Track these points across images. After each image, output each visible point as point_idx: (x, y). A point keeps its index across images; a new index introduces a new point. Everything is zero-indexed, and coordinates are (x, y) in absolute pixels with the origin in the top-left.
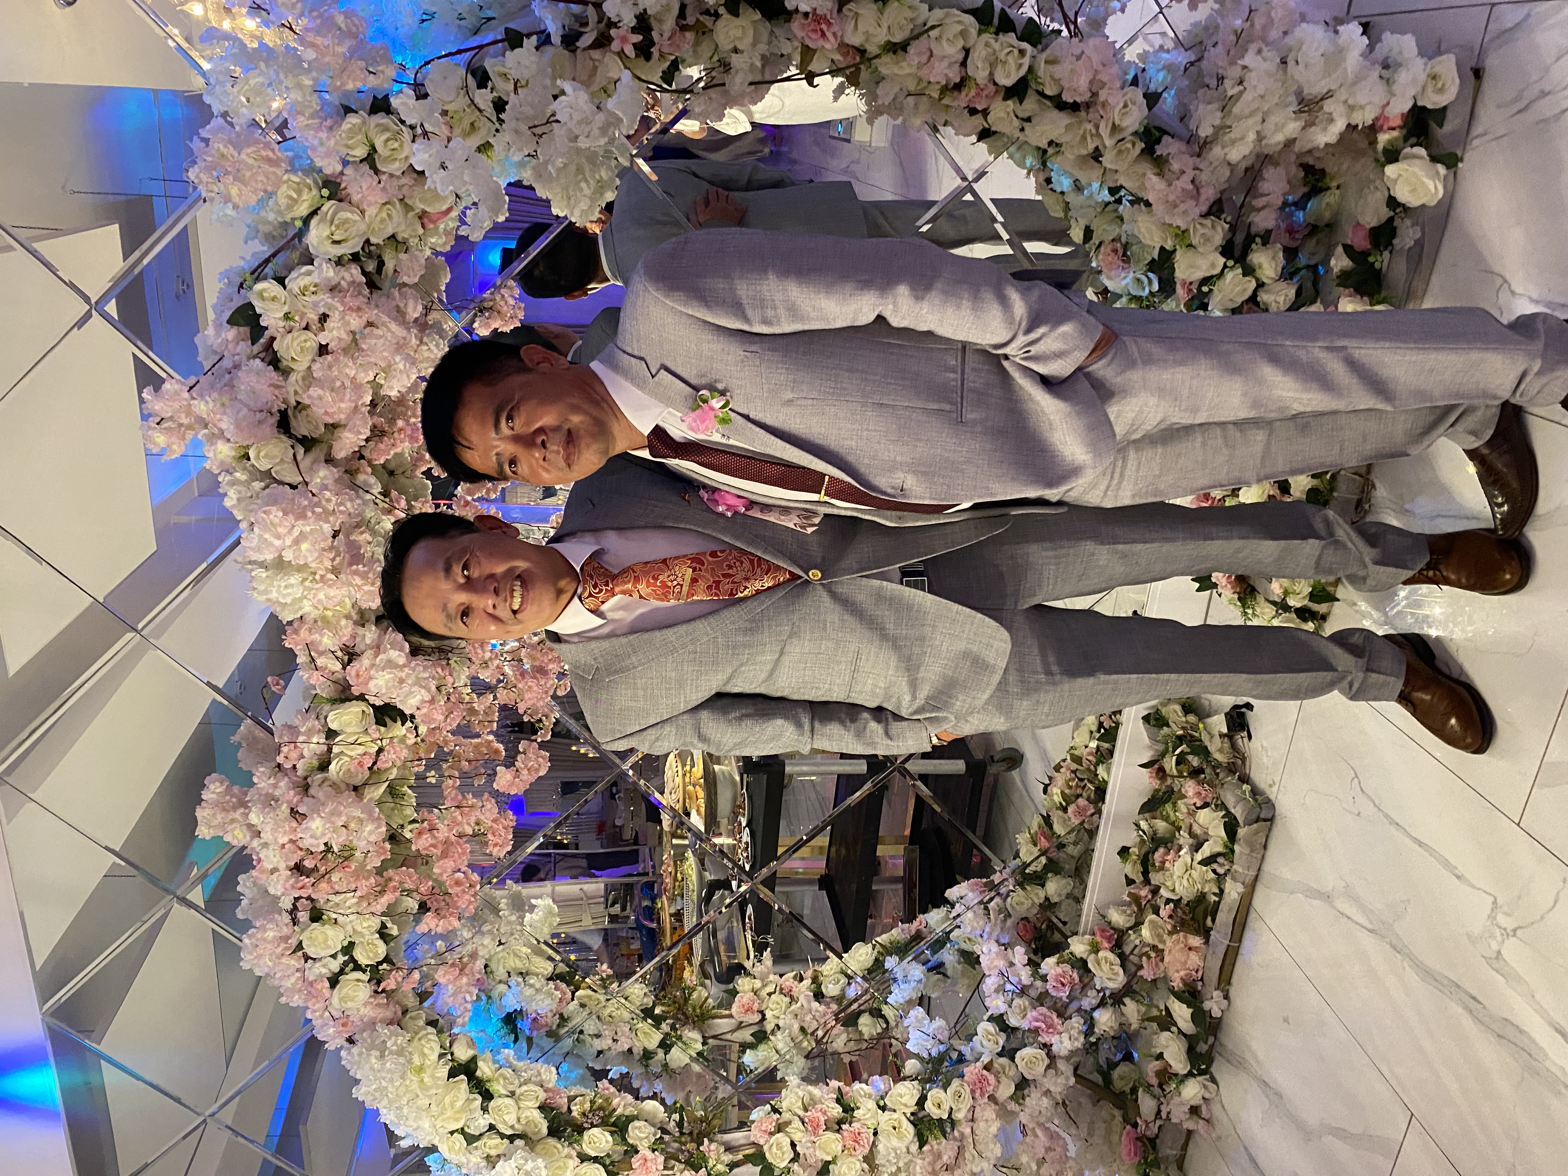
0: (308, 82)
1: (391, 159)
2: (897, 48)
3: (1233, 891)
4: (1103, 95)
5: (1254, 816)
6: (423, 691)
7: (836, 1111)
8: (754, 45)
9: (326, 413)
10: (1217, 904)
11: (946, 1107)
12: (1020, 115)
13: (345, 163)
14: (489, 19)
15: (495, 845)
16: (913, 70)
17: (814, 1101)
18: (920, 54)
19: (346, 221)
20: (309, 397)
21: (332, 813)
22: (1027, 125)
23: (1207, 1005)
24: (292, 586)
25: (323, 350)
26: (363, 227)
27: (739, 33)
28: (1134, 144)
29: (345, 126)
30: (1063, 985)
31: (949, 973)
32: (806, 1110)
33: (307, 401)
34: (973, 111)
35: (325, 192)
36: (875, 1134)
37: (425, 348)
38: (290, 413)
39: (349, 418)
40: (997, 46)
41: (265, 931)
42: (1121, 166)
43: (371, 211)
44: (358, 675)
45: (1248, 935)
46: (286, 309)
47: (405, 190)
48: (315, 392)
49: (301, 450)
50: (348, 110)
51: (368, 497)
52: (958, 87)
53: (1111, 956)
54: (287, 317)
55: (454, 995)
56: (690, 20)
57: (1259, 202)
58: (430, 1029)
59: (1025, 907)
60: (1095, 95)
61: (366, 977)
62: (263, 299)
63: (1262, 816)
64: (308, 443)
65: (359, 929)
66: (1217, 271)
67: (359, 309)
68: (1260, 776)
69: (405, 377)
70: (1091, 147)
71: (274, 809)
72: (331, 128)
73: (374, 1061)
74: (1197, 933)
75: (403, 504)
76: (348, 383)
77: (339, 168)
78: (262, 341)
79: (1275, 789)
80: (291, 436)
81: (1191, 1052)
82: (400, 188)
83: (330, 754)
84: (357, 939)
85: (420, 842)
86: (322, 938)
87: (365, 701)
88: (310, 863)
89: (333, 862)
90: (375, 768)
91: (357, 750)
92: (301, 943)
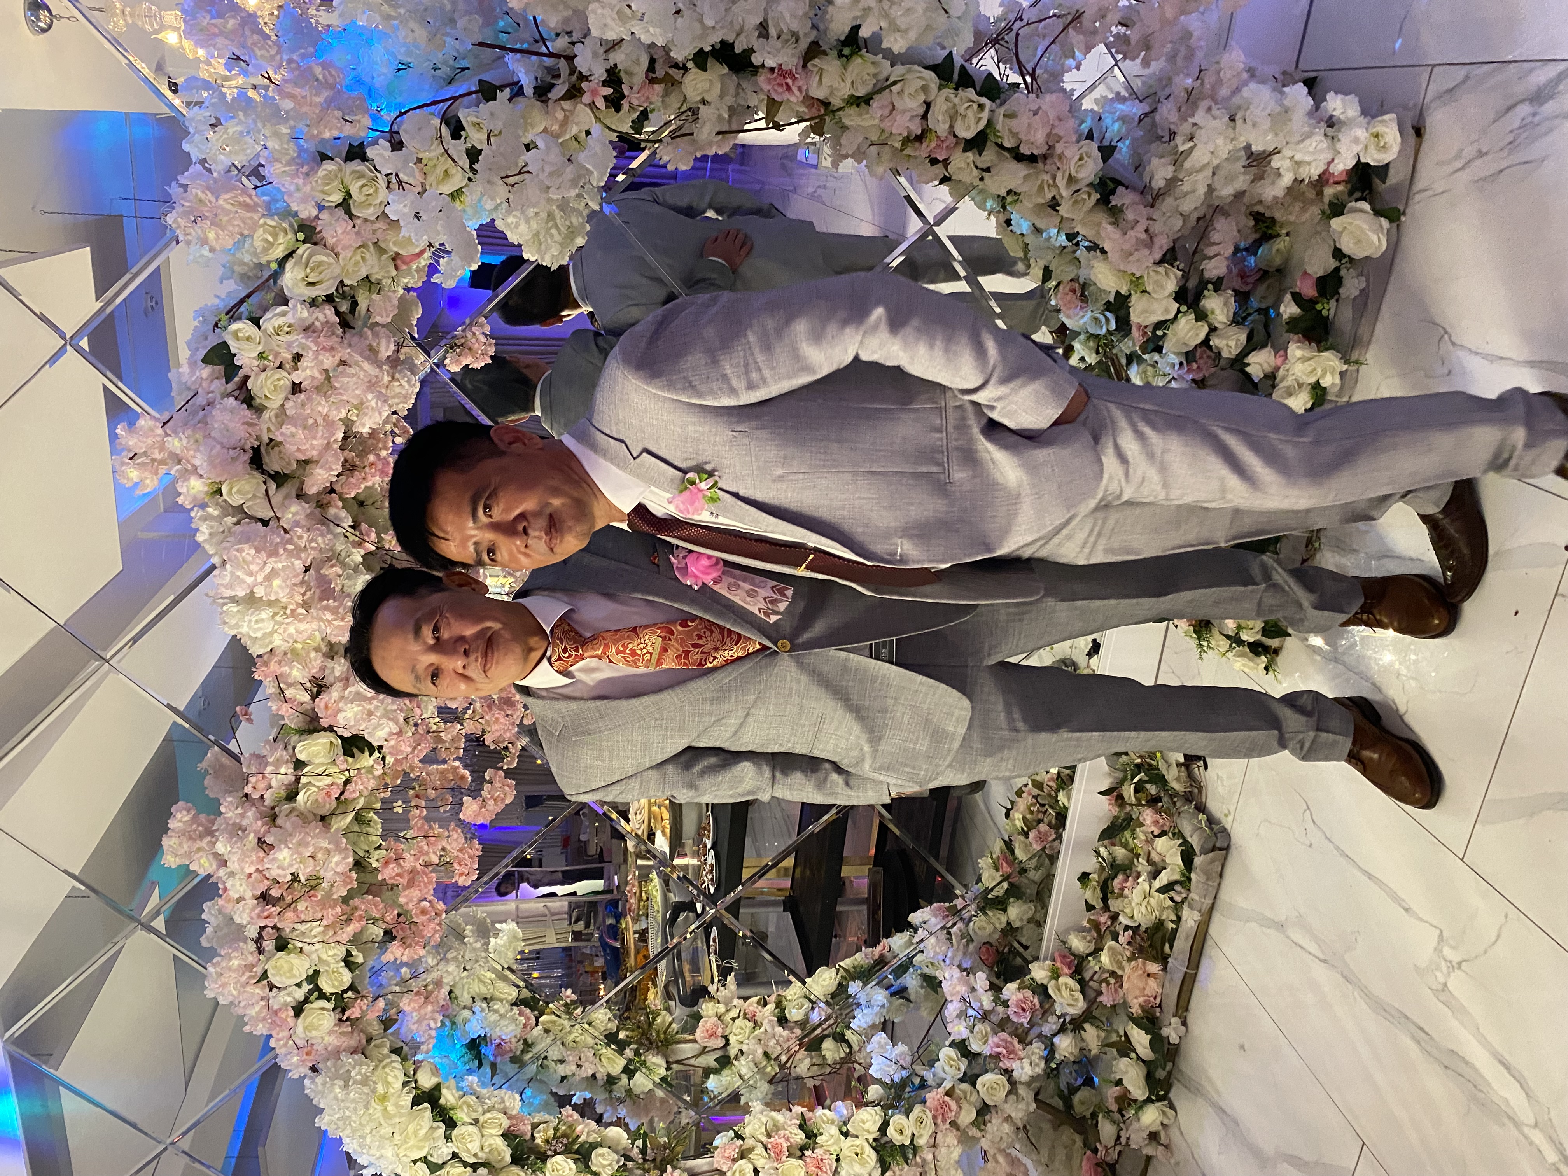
0: (285, 130)
1: (365, 205)
2: (861, 102)
3: (1190, 918)
4: (1059, 148)
5: (1210, 846)
6: (391, 723)
7: (799, 1137)
8: (721, 97)
9: (299, 450)
10: (1175, 931)
11: (908, 1133)
12: (980, 165)
13: (321, 208)
14: (463, 69)
15: (462, 874)
16: (877, 121)
17: (777, 1127)
18: (882, 107)
19: (321, 263)
20: (282, 434)
21: (300, 844)
22: (985, 174)
23: (1165, 1032)
24: (262, 620)
25: (296, 388)
26: (337, 271)
27: (707, 86)
28: (1089, 196)
29: (321, 173)
30: (1024, 1010)
31: (912, 998)
32: (769, 1136)
33: (280, 439)
34: (934, 161)
35: (301, 236)
36: (838, 1160)
37: (397, 384)
38: (262, 449)
39: (321, 455)
40: (956, 100)
41: (230, 959)
42: (1078, 215)
43: (345, 254)
44: (326, 707)
45: (1205, 963)
46: (260, 348)
47: (379, 235)
48: (288, 429)
49: (273, 486)
50: (324, 157)
51: (339, 530)
52: (920, 138)
53: (1071, 982)
54: (261, 356)
55: (419, 1022)
56: (660, 73)
57: (1211, 251)
58: (394, 1057)
59: (988, 931)
60: (1051, 147)
61: (330, 1006)
62: (238, 339)
63: (1218, 845)
64: (280, 479)
65: (324, 957)
66: (1171, 316)
67: (332, 348)
68: (1214, 805)
69: (377, 414)
70: (1049, 196)
71: (242, 839)
72: (307, 174)
73: (338, 1090)
74: (1155, 959)
75: (373, 536)
76: (320, 421)
77: (315, 212)
78: (236, 379)
79: (1230, 818)
80: (263, 472)
81: (1150, 1079)
82: (374, 232)
83: (299, 784)
84: (321, 967)
85: (386, 872)
86: (287, 967)
87: (333, 732)
88: (275, 893)
89: (298, 891)
90: (342, 799)
91: (326, 780)
92: (266, 972)
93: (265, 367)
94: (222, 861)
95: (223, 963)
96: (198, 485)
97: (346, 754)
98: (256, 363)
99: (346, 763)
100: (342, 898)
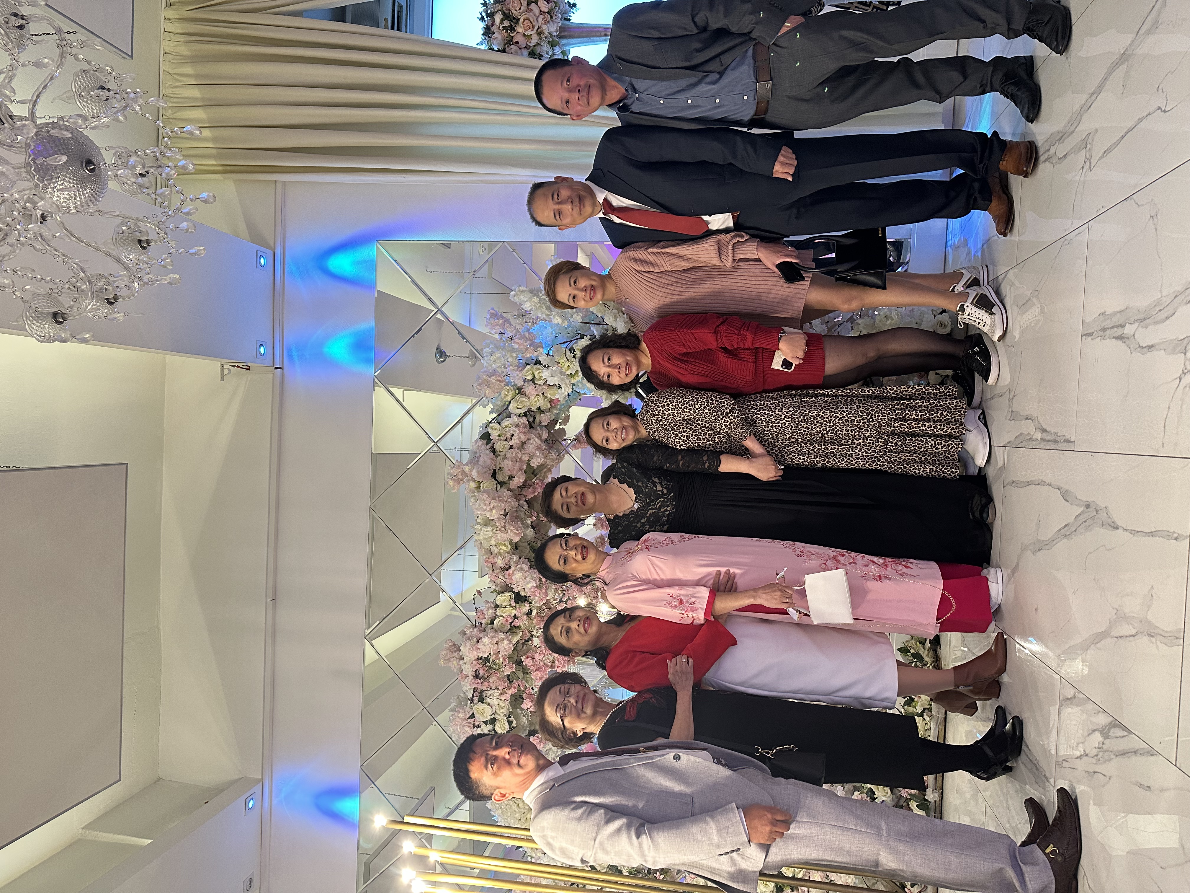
0: (515, 355)
1: (540, 380)
9: (509, 472)
13: (525, 382)
19: (523, 401)
20: (504, 465)
24: (489, 532)
25: (511, 447)
26: (528, 404)
29: (526, 369)
33: (503, 467)
35: (517, 392)
38: (497, 471)
39: (517, 474)
41: (459, 712)
43: (532, 398)
44: (509, 576)
46: (499, 432)
47: (544, 391)
48: (506, 462)
49: (499, 486)
50: (527, 364)
51: (522, 509)
54: (499, 436)
62: (493, 430)
64: (502, 484)
65: (498, 712)
67: (524, 433)
72: (521, 370)
76: (518, 460)
77: (522, 383)
80: (496, 480)
82: (543, 389)
83: (496, 616)
84: (497, 717)
85: (527, 662)
86: (482, 711)
87: (511, 590)
88: (481, 672)
89: (491, 672)
90: (512, 625)
91: (507, 613)
92: (473, 713)
93: (500, 440)
94: (462, 658)
95: (456, 714)
96: (473, 485)
97: (515, 602)
98: (497, 438)
99: (515, 606)
100: (508, 676)
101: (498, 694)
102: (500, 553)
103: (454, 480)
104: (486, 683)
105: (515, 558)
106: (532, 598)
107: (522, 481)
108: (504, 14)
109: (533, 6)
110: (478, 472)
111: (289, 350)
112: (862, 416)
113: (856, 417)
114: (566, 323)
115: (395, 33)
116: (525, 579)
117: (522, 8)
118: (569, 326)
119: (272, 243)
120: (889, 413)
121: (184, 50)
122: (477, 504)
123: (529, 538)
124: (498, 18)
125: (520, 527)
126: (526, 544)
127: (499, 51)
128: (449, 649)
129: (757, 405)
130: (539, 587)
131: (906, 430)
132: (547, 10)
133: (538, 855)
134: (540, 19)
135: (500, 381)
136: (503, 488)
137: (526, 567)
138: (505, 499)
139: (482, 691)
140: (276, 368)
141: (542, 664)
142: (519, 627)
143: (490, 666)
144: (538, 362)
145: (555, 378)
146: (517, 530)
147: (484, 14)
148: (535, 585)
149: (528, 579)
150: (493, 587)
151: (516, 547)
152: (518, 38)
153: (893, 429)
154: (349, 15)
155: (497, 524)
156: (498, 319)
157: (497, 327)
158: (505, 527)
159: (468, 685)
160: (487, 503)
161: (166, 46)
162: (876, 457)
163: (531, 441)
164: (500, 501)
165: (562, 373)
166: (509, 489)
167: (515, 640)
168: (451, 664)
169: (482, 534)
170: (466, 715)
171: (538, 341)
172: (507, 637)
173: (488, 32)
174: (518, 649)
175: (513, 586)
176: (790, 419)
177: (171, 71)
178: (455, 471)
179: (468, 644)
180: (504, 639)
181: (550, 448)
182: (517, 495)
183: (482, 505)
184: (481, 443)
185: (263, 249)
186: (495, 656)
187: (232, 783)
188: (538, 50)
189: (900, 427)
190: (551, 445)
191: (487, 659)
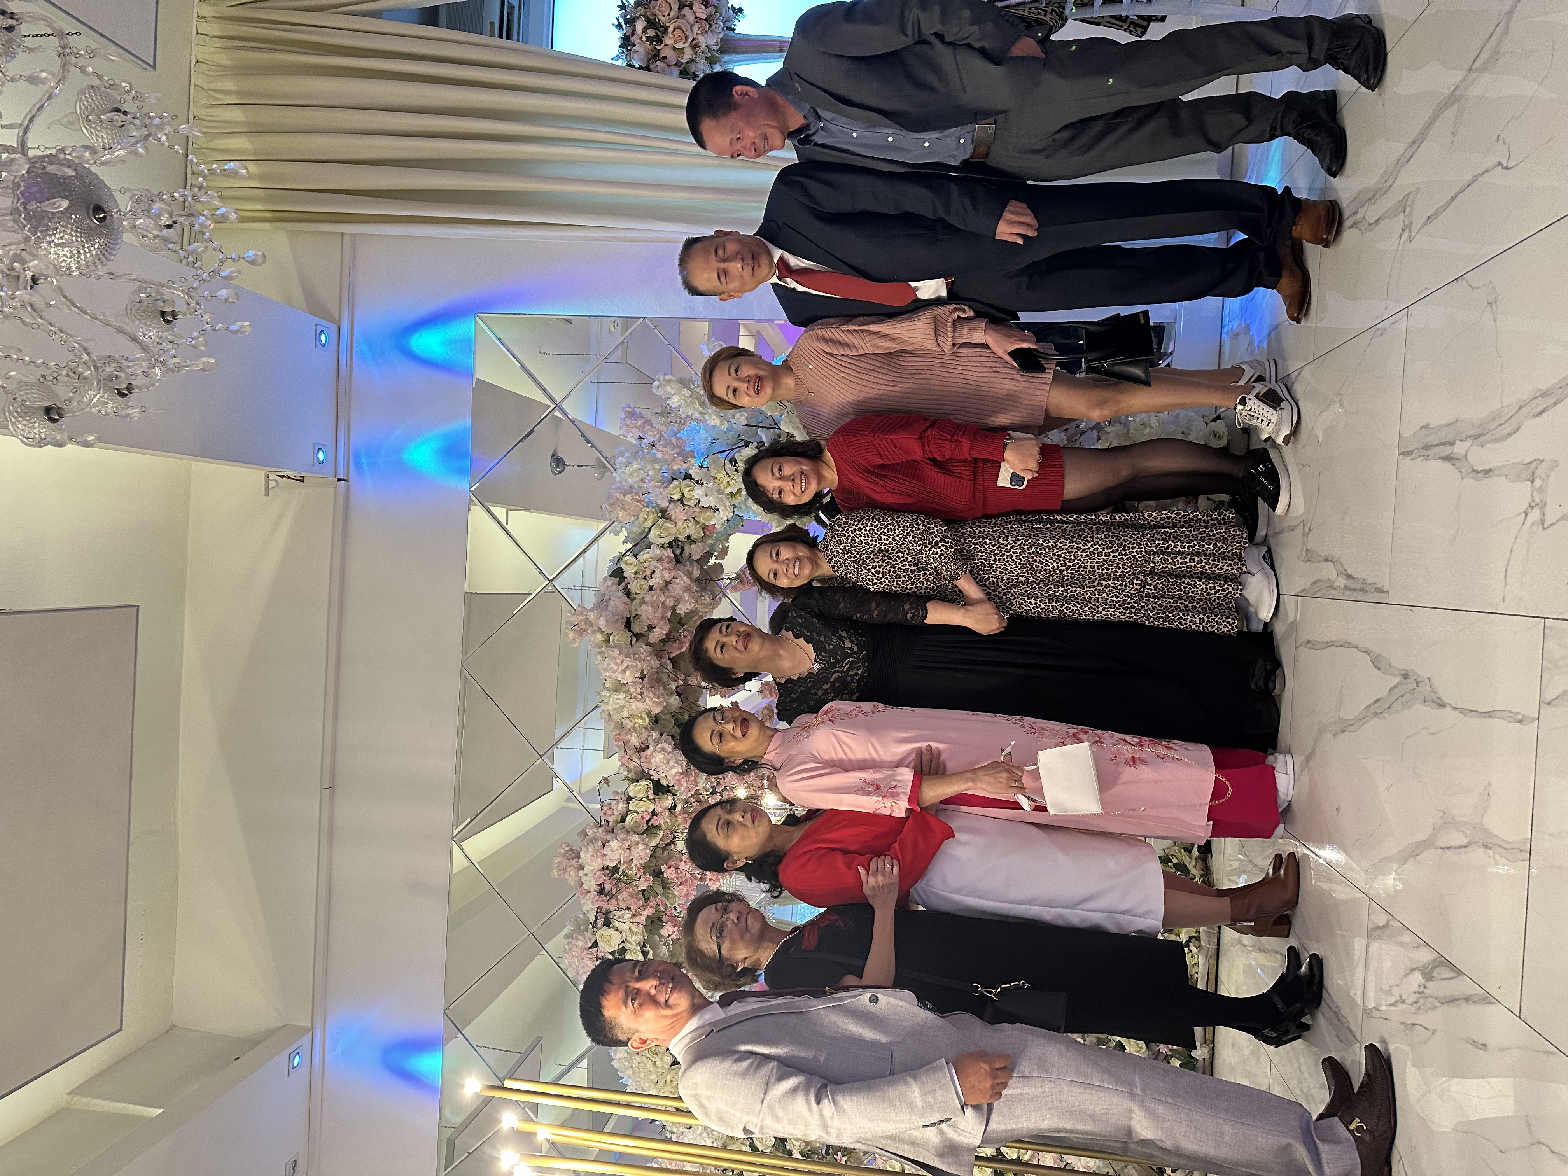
0: (657, 467)
1: (690, 499)
6: (678, 765)
9: (648, 618)
13: (670, 502)
19: (668, 528)
20: (642, 611)
24: (620, 699)
25: (651, 588)
26: (675, 531)
29: (672, 485)
33: (639, 613)
35: (660, 515)
38: (632, 619)
39: (659, 624)
41: (578, 940)
43: (680, 523)
44: (647, 758)
46: (636, 568)
47: (696, 514)
48: (644, 607)
49: (634, 639)
50: (674, 479)
51: (665, 672)
54: (636, 573)
62: (627, 565)
64: (638, 636)
67: (669, 569)
69: (688, 604)
71: (594, 844)
72: (665, 487)
76: (660, 605)
77: (667, 504)
78: (624, 584)
80: (630, 630)
82: (693, 512)
83: (628, 812)
84: (628, 946)
85: (669, 873)
86: (608, 938)
87: (649, 778)
88: (608, 887)
89: (620, 886)
90: (650, 824)
91: (642, 808)
92: (596, 942)
93: (637, 578)
94: (582, 868)
95: (573, 942)
96: (600, 637)
97: (654, 793)
98: (633, 576)
99: (654, 799)
100: (643, 891)
101: (630, 916)
102: (634, 728)
103: (576, 630)
104: (614, 901)
105: (655, 735)
106: (676, 788)
107: (665, 632)
108: (648, 20)
109: (686, 11)
110: (607, 621)
111: (357, 456)
112: (1111, 548)
113: (1104, 549)
114: (726, 425)
115: (504, 42)
116: (668, 762)
117: (672, 13)
118: (729, 429)
119: (337, 316)
120: (1147, 545)
121: (223, 59)
122: (606, 663)
123: (674, 709)
124: (640, 25)
125: (662, 694)
126: (669, 716)
127: (641, 68)
128: (564, 855)
129: (975, 533)
130: (686, 773)
131: (1170, 566)
132: (704, 17)
133: (681, 1129)
134: (696, 28)
135: (637, 501)
136: (639, 643)
137: (668, 747)
138: (643, 657)
139: (608, 912)
140: (339, 480)
141: (689, 876)
142: (658, 827)
143: (619, 879)
144: (688, 477)
145: (711, 499)
146: (658, 698)
147: (621, 20)
148: (681, 771)
149: (671, 763)
150: (625, 773)
151: (656, 720)
152: (666, 52)
153: (1152, 565)
154: (443, 17)
155: (632, 690)
156: (636, 420)
157: (635, 430)
158: (641, 694)
159: (589, 903)
160: (619, 661)
161: (199, 52)
162: (1129, 603)
163: (677, 581)
164: (636, 659)
165: (720, 492)
166: (648, 644)
167: (653, 843)
168: (567, 876)
169: (611, 702)
170: (586, 943)
171: (688, 449)
172: (643, 840)
173: (626, 43)
174: (657, 855)
175: (651, 772)
176: (1018, 551)
177: (205, 86)
178: (576, 619)
179: (590, 849)
180: (638, 843)
181: (703, 589)
182: (659, 650)
183: (613, 665)
184: (611, 582)
185: (324, 322)
186: (626, 865)
187: (271, 1033)
188: (692, 68)
189: (1162, 563)
190: (704, 585)
191: (616, 869)
